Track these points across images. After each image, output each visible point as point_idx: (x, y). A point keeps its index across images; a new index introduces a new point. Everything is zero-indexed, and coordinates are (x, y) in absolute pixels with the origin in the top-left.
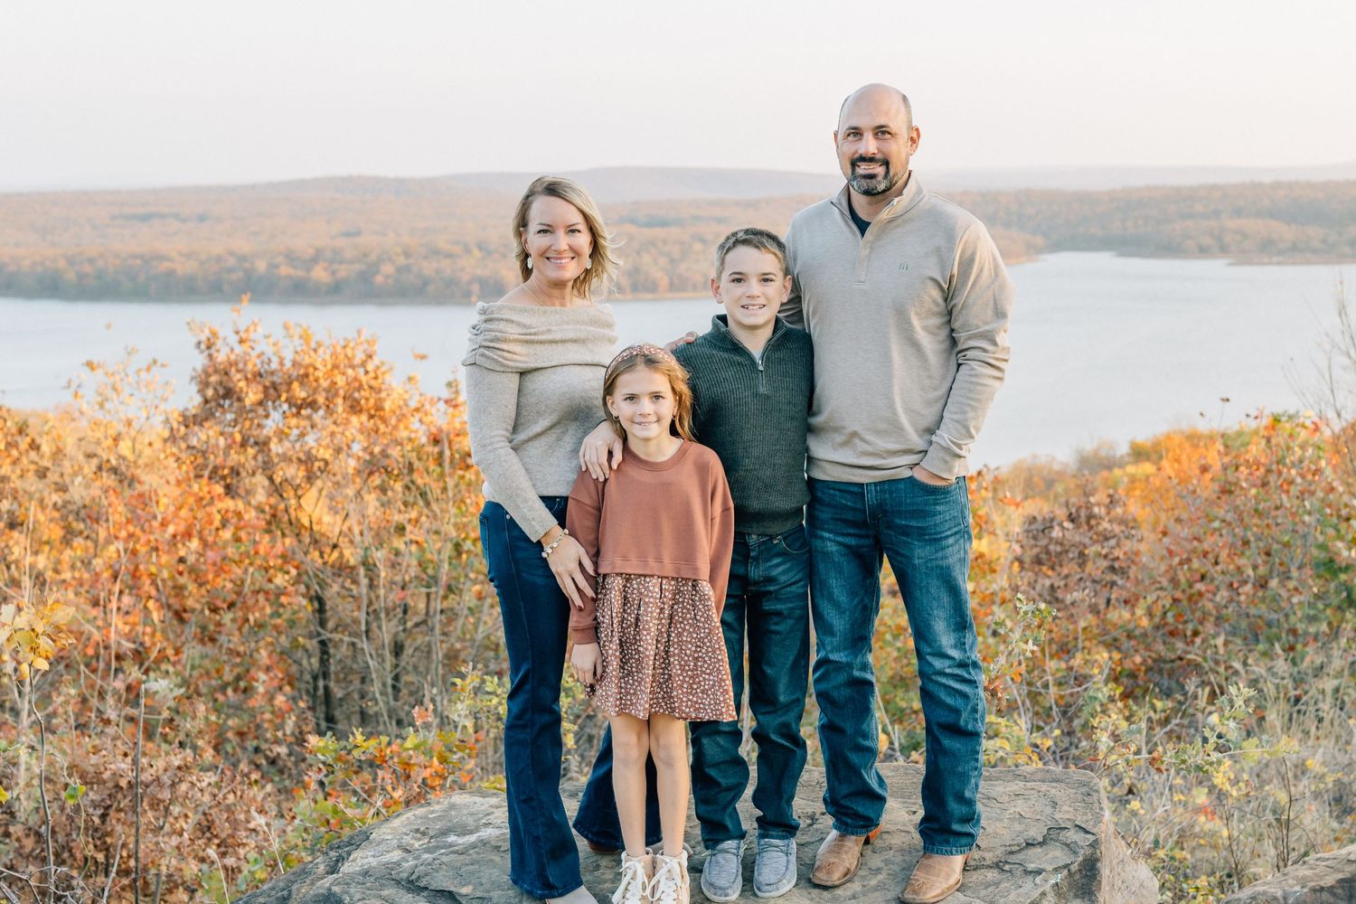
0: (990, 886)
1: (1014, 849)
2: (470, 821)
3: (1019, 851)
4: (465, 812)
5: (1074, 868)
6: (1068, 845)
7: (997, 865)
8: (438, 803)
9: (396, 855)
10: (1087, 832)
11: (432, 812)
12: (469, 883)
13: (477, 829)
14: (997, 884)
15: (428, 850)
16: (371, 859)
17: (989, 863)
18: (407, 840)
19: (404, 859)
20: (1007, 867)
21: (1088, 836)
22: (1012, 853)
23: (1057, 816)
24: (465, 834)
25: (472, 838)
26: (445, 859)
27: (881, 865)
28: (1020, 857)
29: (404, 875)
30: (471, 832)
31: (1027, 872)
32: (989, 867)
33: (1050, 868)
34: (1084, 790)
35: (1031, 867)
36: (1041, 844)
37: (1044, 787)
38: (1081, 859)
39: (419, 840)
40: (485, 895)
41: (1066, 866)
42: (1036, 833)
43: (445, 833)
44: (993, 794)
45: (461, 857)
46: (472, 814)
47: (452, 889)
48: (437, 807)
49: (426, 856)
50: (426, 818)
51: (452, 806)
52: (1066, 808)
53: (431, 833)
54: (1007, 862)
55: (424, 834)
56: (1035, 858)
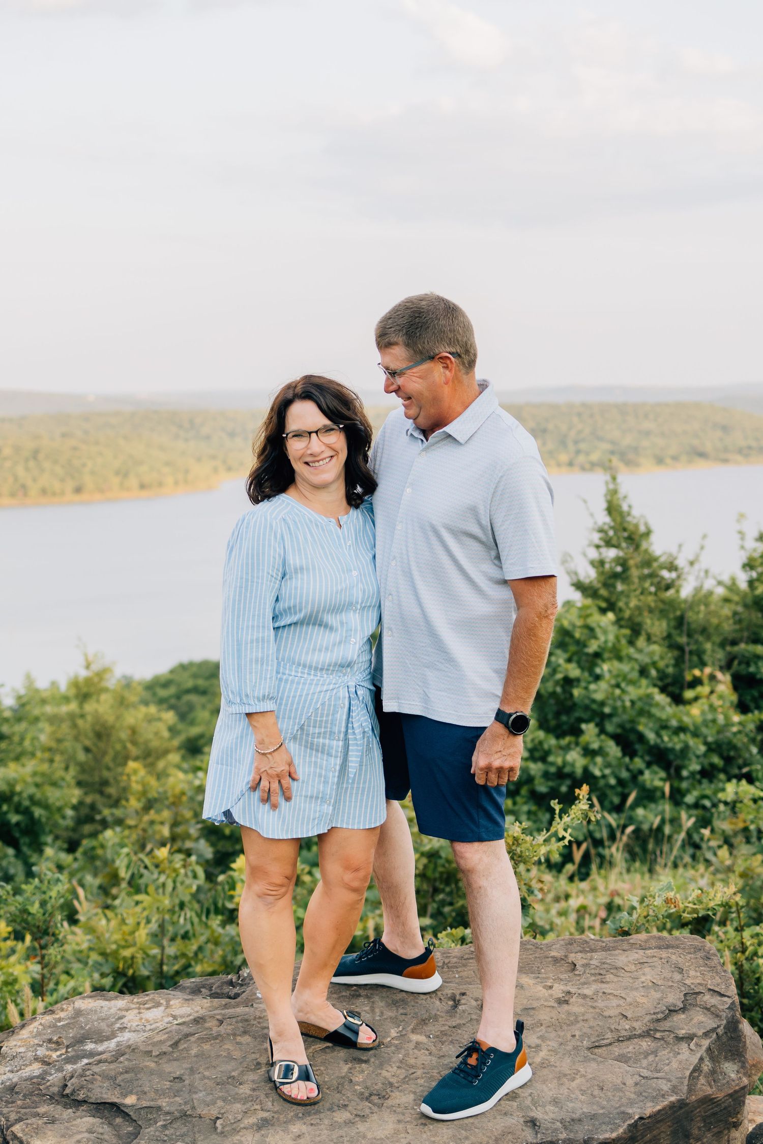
0: (648, 1054)
1: (660, 1016)
2: (103, 1025)
3: (665, 1018)
4: (95, 1017)
5: (720, 1031)
6: (708, 1009)
7: (647, 1034)
8: (62, 1010)
9: (36, 1069)
10: (723, 995)
11: (60, 1020)
12: (131, 1093)
13: (113, 1035)
14: (655, 1053)
15: (69, 1060)
16: (10, 1075)
17: (639, 1032)
18: (41, 1052)
19: (46, 1073)
20: (658, 1035)
21: (726, 999)
22: (658, 1020)
23: (688, 982)
24: (102, 1041)
25: (112, 1044)
26: (96, 1069)
27: (538, 1042)
28: (666, 1025)
29: (55, 1089)
30: (108, 1038)
31: (679, 1039)
32: (640, 1036)
33: (700, 1033)
34: (702, 954)
35: (682, 1033)
36: (684, 1009)
37: (664, 954)
38: (725, 1022)
39: (56, 1050)
40: (152, 1104)
41: (714, 1030)
42: (674, 998)
43: (81, 1040)
44: (620, 964)
45: (112, 1066)
46: (103, 1020)
47: (116, 1100)
48: (62, 1015)
49: (69, 1067)
50: (55, 1026)
51: (78, 1013)
52: (692, 973)
53: (66, 1042)
54: (656, 1030)
55: (57, 1043)
56: (682, 1024)
